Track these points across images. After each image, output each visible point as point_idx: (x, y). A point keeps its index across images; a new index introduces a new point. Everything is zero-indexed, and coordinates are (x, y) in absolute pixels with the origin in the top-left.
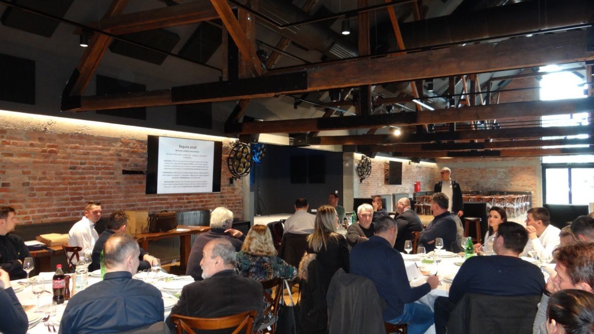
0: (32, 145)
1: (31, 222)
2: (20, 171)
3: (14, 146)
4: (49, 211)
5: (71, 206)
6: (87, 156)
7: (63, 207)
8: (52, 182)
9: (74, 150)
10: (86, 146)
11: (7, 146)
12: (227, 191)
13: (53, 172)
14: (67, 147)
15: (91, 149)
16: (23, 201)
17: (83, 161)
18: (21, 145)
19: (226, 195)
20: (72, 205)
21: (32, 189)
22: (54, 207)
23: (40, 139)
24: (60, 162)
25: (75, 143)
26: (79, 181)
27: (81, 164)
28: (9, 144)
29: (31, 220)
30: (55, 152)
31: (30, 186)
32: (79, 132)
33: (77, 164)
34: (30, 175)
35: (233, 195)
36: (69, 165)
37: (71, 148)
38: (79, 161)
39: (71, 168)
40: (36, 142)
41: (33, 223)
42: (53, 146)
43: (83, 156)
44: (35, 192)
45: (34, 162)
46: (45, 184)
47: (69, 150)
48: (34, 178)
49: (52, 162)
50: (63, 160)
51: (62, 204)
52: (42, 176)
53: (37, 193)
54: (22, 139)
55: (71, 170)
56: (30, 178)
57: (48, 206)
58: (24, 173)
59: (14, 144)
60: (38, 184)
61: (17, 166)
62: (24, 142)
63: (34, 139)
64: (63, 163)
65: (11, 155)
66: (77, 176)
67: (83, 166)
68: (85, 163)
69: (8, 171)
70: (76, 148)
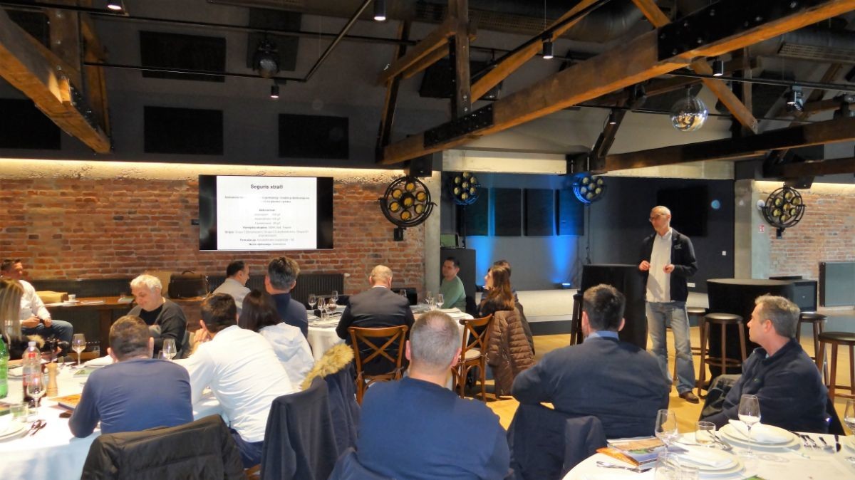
0: (63, 194)
1: (65, 278)
2: (50, 222)
3: (42, 196)
4: (86, 267)
5: (116, 262)
6: (137, 204)
7: (106, 262)
8: (90, 234)
9: (118, 198)
10: (136, 192)
11: (35, 196)
12: (388, 248)
13: (91, 223)
14: (109, 195)
15: (143, 196)
16: (55, 254)
17: (133, 210)
18: (50, 195)
19: (387, 253)
20: (119, 260)
21: (66, 242)
22: (93, 262)
23: (74, 187)
24: (99, 212)
25: (121, 189)
26: (127, 233)
27: (130, 213)
28: (36, 194)
29: (64, 275)
30: (93, 201)
31: (63, 238)
32: (125, 176)
33: (124, 213)
34: (62, 227)
35: (402, 253)
36: (113, 215)
37: (115, 195)
38: (127, 210)
39: (115, 218)
40: (70, 191)
41: (67, 279)
42: (90, 194)
43: (132, 204)
44: (69, 245)
45: (67, 213)
46: (82, 236)
47: (111, 198)
48: (68, 230)
49: (89, 212)
50: (104, 209)
51: (105, 260)
52: (78, 227)
53: (72, 246)
54: (51, 188)
55: (117, 221)
56: (62, 230)
57: (85, 261)
58: (55, 224)
59: (41, 193)
60: (72, 236)
61: (45, 217)
62: (54, 191)
63: (66, 187)
64: (104, 213)
65: (39, 205)
66: (125, 227)
67: (131, 216)
68: (135, 213)
69: (36, 223)
70: (121, 195)
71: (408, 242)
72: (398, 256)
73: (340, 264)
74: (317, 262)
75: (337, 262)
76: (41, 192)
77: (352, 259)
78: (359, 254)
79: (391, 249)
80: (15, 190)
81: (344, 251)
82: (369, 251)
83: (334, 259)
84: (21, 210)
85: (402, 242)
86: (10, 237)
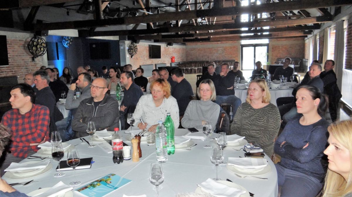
35: (35, 67)
71: (37, 62)
73: (14, 72)
74: (5, 72)
75: (12, 71)
77: (18, 70)
78: (21, 68)
79: (32, 66)
81: (14, 67)
82: (24, 66)
83: (11, 70)
85: (35, 63)
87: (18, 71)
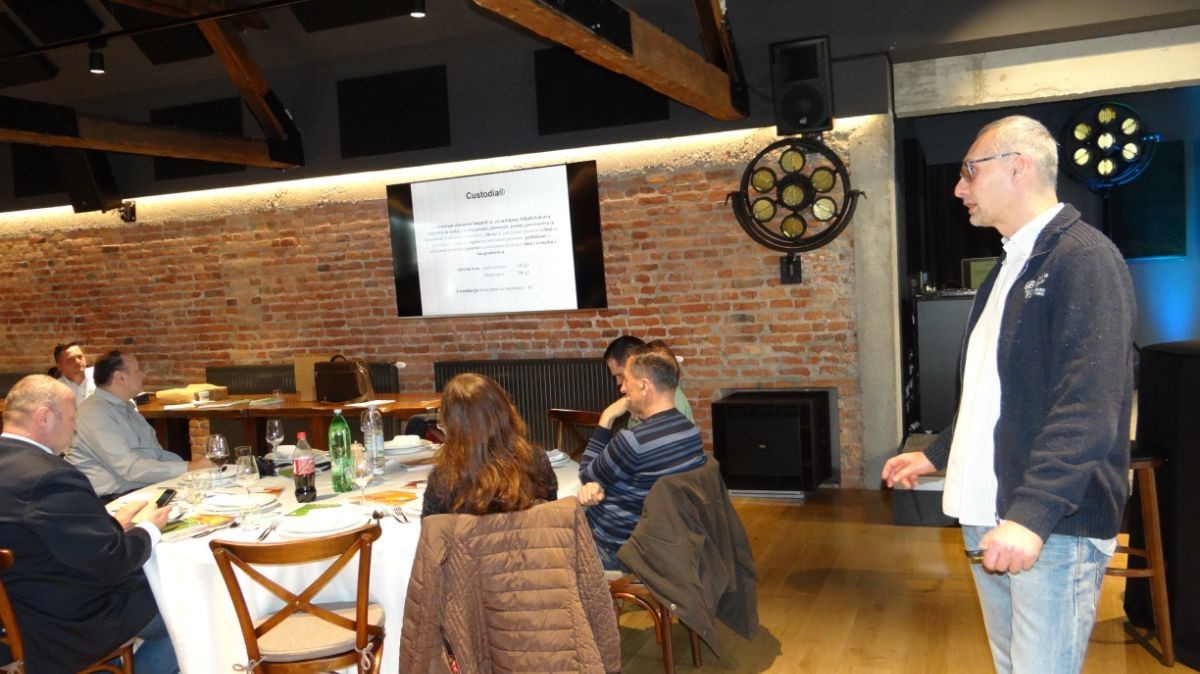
0: (258, 236)
1: (268, 362)
2: (246, 280)
3: (235, 242)
4: (292, 345)
5: (326, 338)
6: (344, 244)
7: (314, 338)
8: (292, 295)
9: (321, 236)
10: (342, 224)
11: (229, 242)
12: (768, 301)
13: (292, 278)
14: (310, 232)
15: (351, 230)
16: (256, 328)
17: (340, 254)
18: (244, 240)
19: (765, 311)
20: (328, 335)
21: (266, 308)
22: (299, 339)
23: (270, 225)
24: (300, 261)
25: (324, 222)
26: (336, 291)
27: (337, 259)
28: (229, 239)
29: (268, 359)
30: (291, 243)
31: (263, 304)
32: (326, 201)
33: (330, 260)
34: (261, 286)
35: (800, 311)
36: (318, 264)
37: (317, 233)
38: (334, 254)
39: (321, 269)
40: (265, 231)
41: (271, 363)
42: (288, 234)
43: (338, 245)
44: (270, 313)
45: (265, 264)
46: (283, 299)
47: (314, 238)
48: (267, 291)
49: (289, 261)
50: (307, 256)
51: (311, 335)
52: (278, 286)
53: (274, 314)
54: (245, 230)
55: (323, 273)
56: (261, 291)
57: (291, 336)
58: (254, 283)
59: (237, 238)
60: (272, 300)
61: (241, 272)
62: (248, 233)
63: (261, 225)
64: (307, 261)
65: (234, 256)
66: (333, 283)
67: (340, 263)
68: (343, 258)
69: (234, 282)
70: (325, 231)
71: (813, 285)
72: (792, 316)
73: (667, 337)
75: (662, 332)
76: (235, 236)
77: (691, 326)
78: (706, 315)
79: (775, 304)
80: (209, 236)
82: (726, 307)
84: (215, 264)
85: (800, 286)
86: (209, 304)
87: (692, 331)
